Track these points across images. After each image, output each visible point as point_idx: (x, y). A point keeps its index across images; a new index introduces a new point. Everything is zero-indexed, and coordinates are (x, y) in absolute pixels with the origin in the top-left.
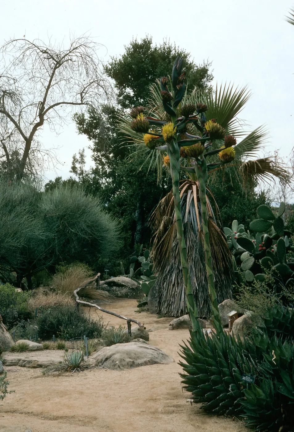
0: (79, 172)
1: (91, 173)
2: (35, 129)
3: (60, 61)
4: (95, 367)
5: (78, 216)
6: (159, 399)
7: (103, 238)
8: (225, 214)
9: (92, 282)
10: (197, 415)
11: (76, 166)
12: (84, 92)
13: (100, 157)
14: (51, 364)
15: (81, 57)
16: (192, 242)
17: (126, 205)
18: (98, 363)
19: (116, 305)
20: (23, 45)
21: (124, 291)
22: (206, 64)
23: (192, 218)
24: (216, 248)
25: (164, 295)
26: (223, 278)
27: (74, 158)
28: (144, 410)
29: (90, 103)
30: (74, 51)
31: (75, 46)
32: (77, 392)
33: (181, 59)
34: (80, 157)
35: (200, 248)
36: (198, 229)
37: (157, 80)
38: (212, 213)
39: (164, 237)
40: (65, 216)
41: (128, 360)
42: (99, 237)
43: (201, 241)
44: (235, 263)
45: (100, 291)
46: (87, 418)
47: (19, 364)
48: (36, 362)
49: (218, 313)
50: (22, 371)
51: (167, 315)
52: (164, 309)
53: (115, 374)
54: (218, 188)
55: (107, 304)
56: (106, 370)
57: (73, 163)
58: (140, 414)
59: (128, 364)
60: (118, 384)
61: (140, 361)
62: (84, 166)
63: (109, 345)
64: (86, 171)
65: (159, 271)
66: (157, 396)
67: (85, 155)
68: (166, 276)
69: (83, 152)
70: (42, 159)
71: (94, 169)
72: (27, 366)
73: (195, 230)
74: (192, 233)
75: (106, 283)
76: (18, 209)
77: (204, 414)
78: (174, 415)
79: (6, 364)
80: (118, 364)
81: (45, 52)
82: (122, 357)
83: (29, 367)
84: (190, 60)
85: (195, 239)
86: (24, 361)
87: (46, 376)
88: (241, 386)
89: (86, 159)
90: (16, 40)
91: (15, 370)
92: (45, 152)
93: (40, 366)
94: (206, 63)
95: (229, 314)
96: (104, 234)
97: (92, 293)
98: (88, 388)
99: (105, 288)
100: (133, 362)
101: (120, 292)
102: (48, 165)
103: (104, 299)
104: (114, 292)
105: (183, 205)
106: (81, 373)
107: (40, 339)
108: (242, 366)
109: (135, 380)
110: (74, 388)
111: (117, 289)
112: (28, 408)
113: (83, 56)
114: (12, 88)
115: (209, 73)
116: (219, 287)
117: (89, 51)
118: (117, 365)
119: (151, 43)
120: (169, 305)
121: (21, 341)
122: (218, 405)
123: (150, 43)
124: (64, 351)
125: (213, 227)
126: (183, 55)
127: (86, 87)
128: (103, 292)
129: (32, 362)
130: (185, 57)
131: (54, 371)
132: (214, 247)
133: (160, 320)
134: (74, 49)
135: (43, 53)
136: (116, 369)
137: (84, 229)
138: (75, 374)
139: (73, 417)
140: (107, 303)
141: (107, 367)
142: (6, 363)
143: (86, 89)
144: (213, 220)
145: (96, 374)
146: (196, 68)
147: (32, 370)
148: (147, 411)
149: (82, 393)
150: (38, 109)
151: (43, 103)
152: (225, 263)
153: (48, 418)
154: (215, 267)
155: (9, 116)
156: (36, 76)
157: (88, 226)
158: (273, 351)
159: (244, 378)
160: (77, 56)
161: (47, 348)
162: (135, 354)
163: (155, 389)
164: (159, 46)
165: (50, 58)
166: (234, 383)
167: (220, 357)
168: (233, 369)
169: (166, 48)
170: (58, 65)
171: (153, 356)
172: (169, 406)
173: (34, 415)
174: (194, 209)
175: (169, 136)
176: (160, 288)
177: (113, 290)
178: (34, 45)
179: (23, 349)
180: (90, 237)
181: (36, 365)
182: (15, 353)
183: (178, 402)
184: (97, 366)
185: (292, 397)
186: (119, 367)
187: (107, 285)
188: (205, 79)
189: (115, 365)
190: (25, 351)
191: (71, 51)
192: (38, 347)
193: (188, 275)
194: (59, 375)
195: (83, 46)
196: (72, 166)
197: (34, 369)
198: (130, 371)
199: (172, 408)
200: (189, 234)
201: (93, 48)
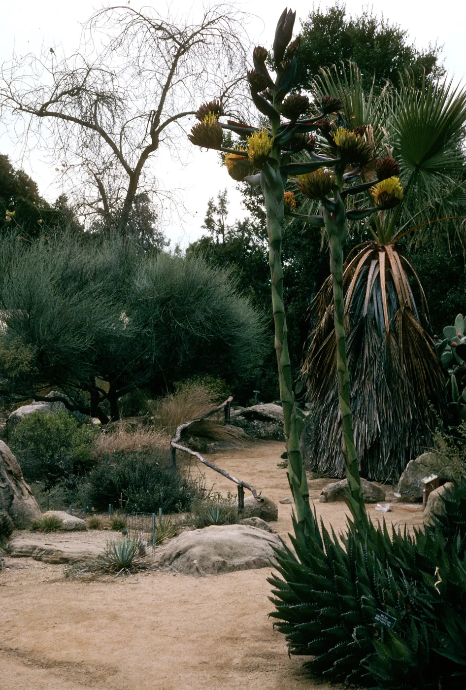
0: (217, 228)
1: (236, 229)
2: (144, 156)
3: (186, 43)
4: (158, 567)
5: (191, 300)
6: (244, 639)
7: (233, 338)
8: (451, 304)
9: (217, 411)
10: (297, 677)
11: (213, 218)
12: (226, 94)
13: (256, 204)
14: (86, 557)
15: (222, 36)
16: (372, 351)
17: (297, 284)
18: (165, 561)
19: (252, 452)
20: (123, 17)
21: (271, 428)
22: (434, 49)
23: (376, 309)
24: (415, 361)
25: (324, 439)
26: (427, 414)
27: (210, 204)
28: (207, 660)
29: (236, 113)
30: (209, 26)
31: (210, 17)
32: (107, 616)
33: (391, 40)
34: (220, 204)
35: (387, 361)
36: (385, 328)
37: (321, 68)
38: (411, 300)
39: (327, 340)
40: (169, 299)
41: (215, 558)
42: (225, 337)
43: (389, 349)
44: (455, 389)
45: (229, 427)
46: (102, 668)
47: (33, 555)
48: (59, 552)
49: (358, 486)
50: (34, 567)
51: (327, 474)
52: (323, 463)
53: (189, 582)
54: (441, 260)
55: (237, 450)
56: (174, 573)
57: (209, 213)
58: (195, 668)
59: (213, 565)
60: (185, 602)
61: (237, 561)
62: (226, 218)
63: (200, 526)
64: (228, 227)
65: (316, 397)
66: (242, 632)
67: (228, 200)
68: (328, 407)
69: (225, 194)
70: (161, 206)
71: (242, 223)
72: (44, 559)
73: (380, 330)
74: (375, 335)
75: (243, 414)
76: (92, 286)
77: (309, 676)
78: (257, 673)
79: (12, 554)
80: (197, 565)
81: (160, 28)
82: (205, 553)
83: (46, 562)
84: (407, 42)
85: (379, 346)
86: (42, 550)
87: (69, 580)
88: (375, 632)
89: (228, 207)
90: (113, 8)
91: (22, 566)
92: (166, 194)
93: (65, 561)
94: (433, 47)
95: (424, 479)
96: (235, 332)
97: (213, 430)
98: (131, 608)
99: (240, 421)
100: (224, 563)
101: (265, 430)
102: (170, 216)
103: (234, 441)
104: (254, 428)
105: (361, 288)
106: (131, 578)
107: (95, 508)
108: (381, 591)
109: (219, 596)
110: (106, 607)
111: (261, 424)
112: (13, 640)
113: (224, 36)
114: (108, 88)
115: (438, 63)
116: (419, 429)
117: (235, 26)
118: (195, 567)
119: (344, 15)
120: (331, 458)
121: (50, 514)
122: (331, 665)
123: (341, 14)
124: (121, 533)
125: (412, 325)
126: (395, 34)
127: (229, 88)
128: (235, 429)
129: (52, 553)
130: (399, 37)
131: (86, 571)
132: (413, 360)
133: (313, 483)
134: (209, 24)
135: (157, 29)
136: (193, 573)
137: (201, 323)
138: (120, 579)
139: (79, 665)
140: (238, 448)
141: (178, 569)
142: (11, 551)
143: (229, 91)
144: (413, 313)
145: (155, 581)
146: (416, 56)
147: (50, 567)
148: (211, 663)
149: (114, 617)
150: (150, 123)
151: (158, 113)
152: (431, 389)
153: (39, 663)
154: (413, 394)
155: (103, 134)
156: (147, 68)
157: (208, 319)
158: (437, 569)
159: (377, 618)
160: (213, 35)
161: (95, 526)
162: (231, 548)
163: (246, 617)
164: (355, 20)
165: (168, 39)
166: (363, 624)
167: (339, 574)
168: (363, 597)
169: (367, 21)
170: (183, 50)
171: (264, 552)
172: (255, 655)
173: (19, 655)
174: (379, 294)
175: (259, 155)
176: (318, 428)
177: (254, 426)
178: (142, 16)
179: (53, 527)
180: (211, 337)
181: (58, 559)
182: (38, 533)
183: (275, 648)
184: (162, 565)
185: (462, 662)
186: (197, 570)
187: (244, 418)
188: (431, 74)
189: (190, 567)
190: (55, 531)
191: (204, 26)
192: (76, 525)
193: (292, 416)
194: (92, 580)
195: (224, 18)
196: (207, 217)
197: (55, 566)
198: (215, 578)
199: (259, 660)
200: (369, 337)
201: (240, 21)
